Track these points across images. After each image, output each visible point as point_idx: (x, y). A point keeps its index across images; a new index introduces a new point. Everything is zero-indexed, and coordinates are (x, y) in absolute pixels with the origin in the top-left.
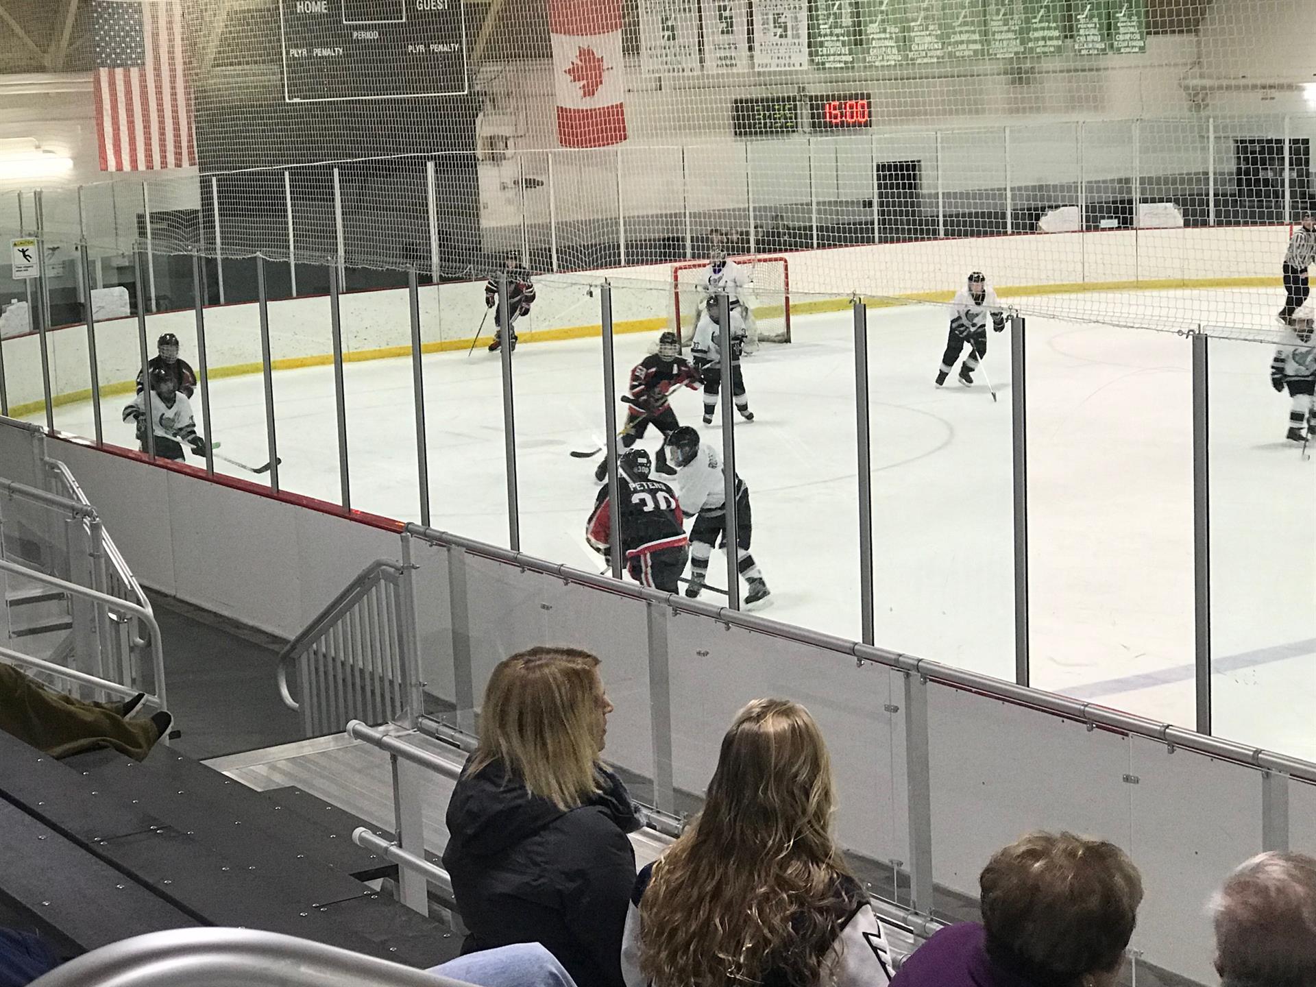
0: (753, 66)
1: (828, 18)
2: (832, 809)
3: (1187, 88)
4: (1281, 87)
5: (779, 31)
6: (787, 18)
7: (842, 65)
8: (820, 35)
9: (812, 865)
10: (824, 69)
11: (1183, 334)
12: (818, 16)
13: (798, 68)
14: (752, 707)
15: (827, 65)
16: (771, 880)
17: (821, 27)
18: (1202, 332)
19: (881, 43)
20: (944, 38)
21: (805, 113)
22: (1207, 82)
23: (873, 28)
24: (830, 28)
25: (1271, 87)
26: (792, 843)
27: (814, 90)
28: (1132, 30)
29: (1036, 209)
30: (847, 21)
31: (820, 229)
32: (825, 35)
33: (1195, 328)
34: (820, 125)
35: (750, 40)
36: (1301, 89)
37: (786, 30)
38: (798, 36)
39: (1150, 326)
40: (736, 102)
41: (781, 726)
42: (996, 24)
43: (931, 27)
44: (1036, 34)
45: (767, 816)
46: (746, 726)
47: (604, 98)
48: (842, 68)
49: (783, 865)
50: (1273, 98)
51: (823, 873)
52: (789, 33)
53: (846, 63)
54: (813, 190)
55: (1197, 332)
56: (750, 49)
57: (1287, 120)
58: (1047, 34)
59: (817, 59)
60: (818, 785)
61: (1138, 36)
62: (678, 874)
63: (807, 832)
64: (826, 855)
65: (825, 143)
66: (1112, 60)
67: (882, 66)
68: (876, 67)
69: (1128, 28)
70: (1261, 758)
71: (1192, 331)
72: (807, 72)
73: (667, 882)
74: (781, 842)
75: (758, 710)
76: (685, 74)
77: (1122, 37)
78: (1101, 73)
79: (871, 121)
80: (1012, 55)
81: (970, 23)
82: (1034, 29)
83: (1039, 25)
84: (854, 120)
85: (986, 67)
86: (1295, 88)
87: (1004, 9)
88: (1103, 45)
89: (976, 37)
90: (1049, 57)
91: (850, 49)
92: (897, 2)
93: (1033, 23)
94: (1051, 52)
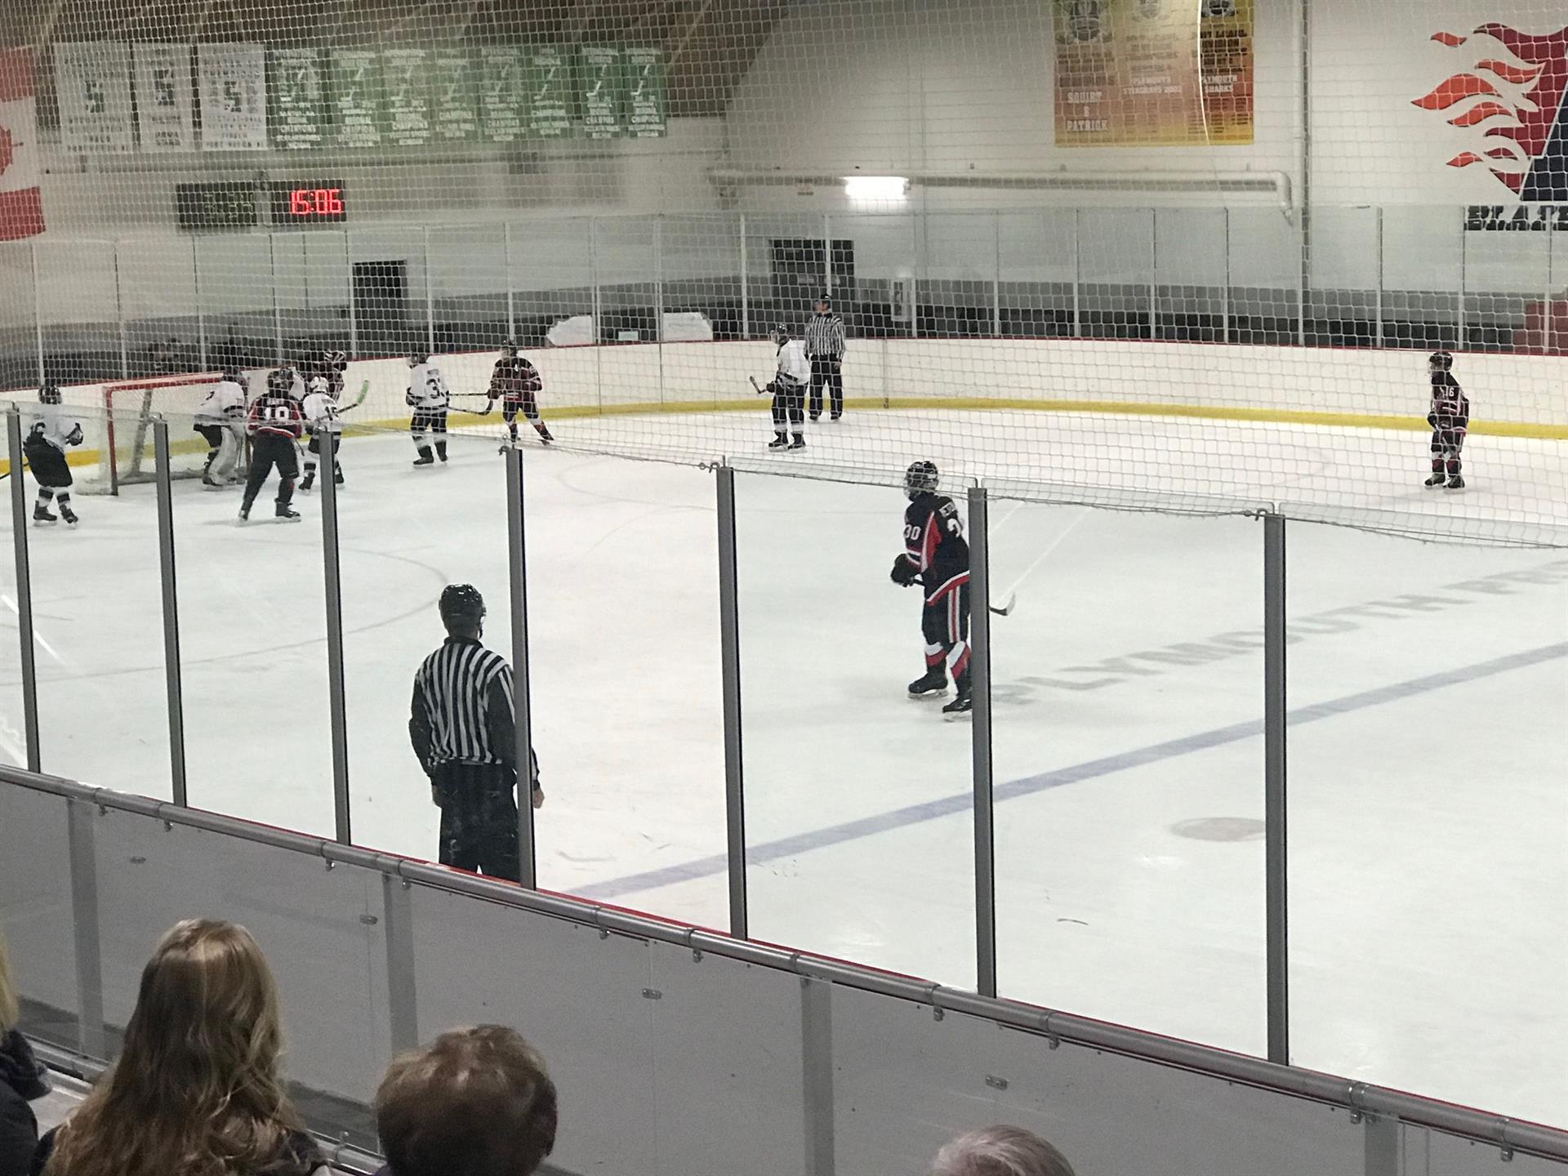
0: (198, 146)
1: (290, 90)
2: (280, 1053)
3: (712, 180)
4: (817, 181)
5: (231, 104)
6: (240, 87)
7: (308, 146)
8: (279, 110)
9: (256, 1122)
10: (286, 150)
11: (705, 467)
12: (276, 87)
13: (254, 148)
14: (180, 931)
15: (292, 146)
16: (204, 1143)
17: (283, 100)
18: (727, 465)
19: (355, 121)
20: (430, 115)
21: (264, 203)
22: (735, 174)
23: (345, 103)
24: (292, 101)
25: (808, 180)
26: (228, 1097)
27: (277, 175)
28: (649, 111)
29: (541, 320)
30: (314, 93)
31: (285, 344)
32: (287, 110)
33: (718, 459)
34: (283, 217)
35: (195, 114)
36: (840, 183)
37: (239, 102)
38: (252, 110)
39: (668, 459)
40: (178, 188)
41: (215, 953)
42: (492, 101)
43: (415, 103)
44: (541, 114)
45: (196, 1065)
46: (171, 954)
47: (15, 180)
48: (306, 149)
49: (219, 1124)
50: (812, 194)
51: (269, 1132)
52: (244, 106)
53: (312, 143)
54: (275, 296)
55: (721, 465)
56: (196, 124)
57: (827, 219)
58: (552, 117)
59: (279, 138)
60: (261, 1024)
61: (657, 119)
62: (87, 1140)
63: (248, 1083)
64: (273, 1108)
65: (289, 239)
66: (627, 145)
67: (356, 148)
68: (348, 149)
69: (645, 109)
70: (800, 964)
71: (716, 464)
72: (264, 153)
73: (74, 1152)
74: (215, 1097)
75: (187, 933)
76: (117, 153)
77: (638, 120)
78: (615, 161)
79: (344, 214)
80: (511, 138)
81: (461, 100)
82: (536, 108)
83: (542, 103)
84: (325, 212)
85: (479, 151)
86: (836, 182)
87: (500, 84)
88: (617, 128)
89: (469, 115)
90: (553, 141)
91: (317, 128)
92: (374, 72)
93: (534, 101)
94: (556, 136)
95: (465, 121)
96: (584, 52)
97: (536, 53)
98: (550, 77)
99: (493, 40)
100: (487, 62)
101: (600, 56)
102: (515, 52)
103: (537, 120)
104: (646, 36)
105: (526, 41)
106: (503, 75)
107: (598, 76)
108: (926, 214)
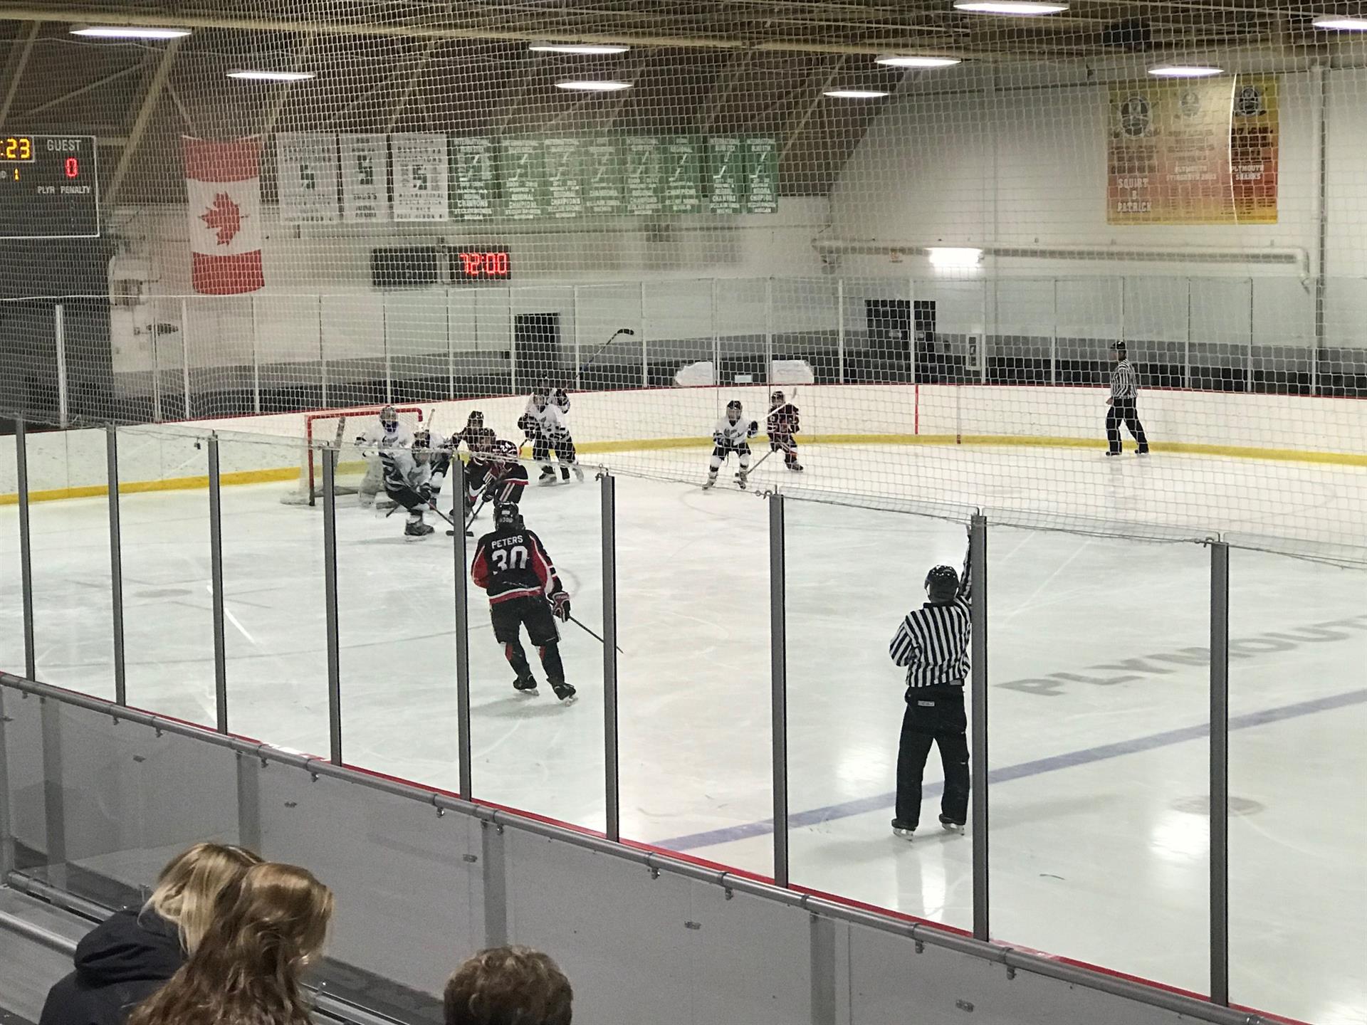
0: (391, 215)
1: (467, 171)
3: (820, 249)
4: (906, 251)
5: (419, 183)
6: (427, 170)
7: (481, 218)
8: (459, 187)
10: (463, 221)
11: (761, 494)
12: (457, 168)
13: (437, 219)
15: (466, 218)
17: (461, 179)
18: (778, 493)
19: (521, 197)
20: (583, 194)
21: (443, 264)
22: (841, 244)
23: (512, 183)
24: (469, 181)
25: (901, 250)
27: (453, 242)
28: (764, 191)
29: (670, 364)
30: (487, 175)
31: (457, 380)
32: (465, 188)
33: (773, 488)
34: (459, 276)
35: (390, 190)
36: (927, 254)
37: (425, 181)
38: (437, 188)
40: (375, 251)
42: (634, 182)
43: (569, 183)
44: (673, 193)
47: (241, 245)
48: (480, 221)
50: (902, 262)
52: (428, 184)
53: (484, 215)
54: (450, 341)
55: (774, 494)
56: (390, 199)
57: (912, 282)
58: (684, 194)
59: (457, 211)
61: (770, 198)
65: (463, 294)
66: (745, 219)
67: (520, 220)
68: (514, 220)
69: (761, 189)
71: (770, 492)
72: (446, 224)
76: (324, 222)
77: (755, 198)
78: (733, 233)
79: (509, 274)
80: (650, 213)
81: (608, 180)
82: (669, 188)
83: (675, 184)
84: (493, 272)
85: (621, 223)
86: (921, 252)
87: (642, 167)
88: (737, 206)
89: (613, 193)
90: (683, 215)
91: (489, 202)
92: (537, 157)
93: (668, 182)
94: (685, 211)
95: (611, 198)
96: (712, 141)
97: (671, 143)
98: (682, 163)
99: (636, 132)
100: (630, 149)
101: (724, 145)
102: (654, 141)
103: (670, 197)
104: (762, 129)
105: (663, 133)
106: (643, 161)
107: (722, 162)
108: (997, 280)
